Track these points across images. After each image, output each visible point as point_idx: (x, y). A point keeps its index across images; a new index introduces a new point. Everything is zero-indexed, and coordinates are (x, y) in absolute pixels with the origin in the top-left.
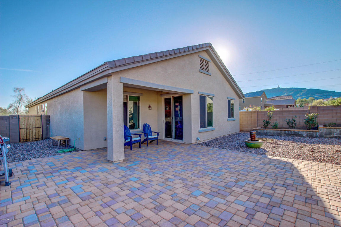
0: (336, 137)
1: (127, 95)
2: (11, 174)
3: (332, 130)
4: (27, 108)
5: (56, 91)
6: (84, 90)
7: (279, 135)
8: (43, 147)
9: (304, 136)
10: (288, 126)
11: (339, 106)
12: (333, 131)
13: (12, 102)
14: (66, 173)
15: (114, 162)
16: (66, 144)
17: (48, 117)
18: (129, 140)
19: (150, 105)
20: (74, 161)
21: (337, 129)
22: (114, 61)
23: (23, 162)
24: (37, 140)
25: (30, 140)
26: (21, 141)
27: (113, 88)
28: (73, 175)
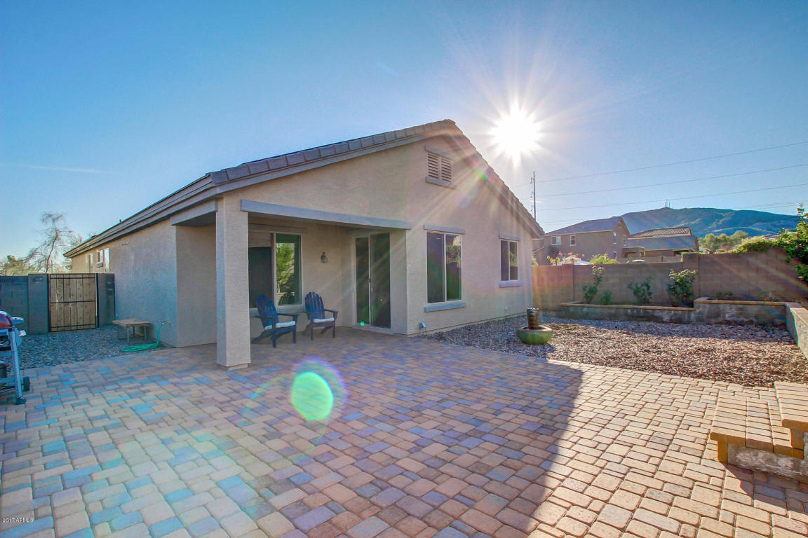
0: (728, 323)
1: (272, 232)
2: (27, 386)
3: (721, 307)
4: (67, 257)
5: (128, 222)
6: (176, 225)
7: (613, 317)
8: (96, 342)
9: (664, 320)
10: (634, 299)
11: (744, 253)
12: (724, 309)
13: (35, 245)
14: (131, 385)
15: (228, 367)
16: (144, 336)
17: (111, 278)
18: (270, 327)
19: (324, 253)
20: (151, 366)
21: (731, 304)
22: (225, 171)
23: (52, 368)
24: (87, 328)
25: (73, 328)
26: (53, 330)
27: (225, 223)
28: (143, 389)
